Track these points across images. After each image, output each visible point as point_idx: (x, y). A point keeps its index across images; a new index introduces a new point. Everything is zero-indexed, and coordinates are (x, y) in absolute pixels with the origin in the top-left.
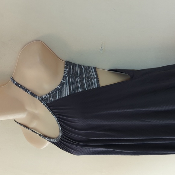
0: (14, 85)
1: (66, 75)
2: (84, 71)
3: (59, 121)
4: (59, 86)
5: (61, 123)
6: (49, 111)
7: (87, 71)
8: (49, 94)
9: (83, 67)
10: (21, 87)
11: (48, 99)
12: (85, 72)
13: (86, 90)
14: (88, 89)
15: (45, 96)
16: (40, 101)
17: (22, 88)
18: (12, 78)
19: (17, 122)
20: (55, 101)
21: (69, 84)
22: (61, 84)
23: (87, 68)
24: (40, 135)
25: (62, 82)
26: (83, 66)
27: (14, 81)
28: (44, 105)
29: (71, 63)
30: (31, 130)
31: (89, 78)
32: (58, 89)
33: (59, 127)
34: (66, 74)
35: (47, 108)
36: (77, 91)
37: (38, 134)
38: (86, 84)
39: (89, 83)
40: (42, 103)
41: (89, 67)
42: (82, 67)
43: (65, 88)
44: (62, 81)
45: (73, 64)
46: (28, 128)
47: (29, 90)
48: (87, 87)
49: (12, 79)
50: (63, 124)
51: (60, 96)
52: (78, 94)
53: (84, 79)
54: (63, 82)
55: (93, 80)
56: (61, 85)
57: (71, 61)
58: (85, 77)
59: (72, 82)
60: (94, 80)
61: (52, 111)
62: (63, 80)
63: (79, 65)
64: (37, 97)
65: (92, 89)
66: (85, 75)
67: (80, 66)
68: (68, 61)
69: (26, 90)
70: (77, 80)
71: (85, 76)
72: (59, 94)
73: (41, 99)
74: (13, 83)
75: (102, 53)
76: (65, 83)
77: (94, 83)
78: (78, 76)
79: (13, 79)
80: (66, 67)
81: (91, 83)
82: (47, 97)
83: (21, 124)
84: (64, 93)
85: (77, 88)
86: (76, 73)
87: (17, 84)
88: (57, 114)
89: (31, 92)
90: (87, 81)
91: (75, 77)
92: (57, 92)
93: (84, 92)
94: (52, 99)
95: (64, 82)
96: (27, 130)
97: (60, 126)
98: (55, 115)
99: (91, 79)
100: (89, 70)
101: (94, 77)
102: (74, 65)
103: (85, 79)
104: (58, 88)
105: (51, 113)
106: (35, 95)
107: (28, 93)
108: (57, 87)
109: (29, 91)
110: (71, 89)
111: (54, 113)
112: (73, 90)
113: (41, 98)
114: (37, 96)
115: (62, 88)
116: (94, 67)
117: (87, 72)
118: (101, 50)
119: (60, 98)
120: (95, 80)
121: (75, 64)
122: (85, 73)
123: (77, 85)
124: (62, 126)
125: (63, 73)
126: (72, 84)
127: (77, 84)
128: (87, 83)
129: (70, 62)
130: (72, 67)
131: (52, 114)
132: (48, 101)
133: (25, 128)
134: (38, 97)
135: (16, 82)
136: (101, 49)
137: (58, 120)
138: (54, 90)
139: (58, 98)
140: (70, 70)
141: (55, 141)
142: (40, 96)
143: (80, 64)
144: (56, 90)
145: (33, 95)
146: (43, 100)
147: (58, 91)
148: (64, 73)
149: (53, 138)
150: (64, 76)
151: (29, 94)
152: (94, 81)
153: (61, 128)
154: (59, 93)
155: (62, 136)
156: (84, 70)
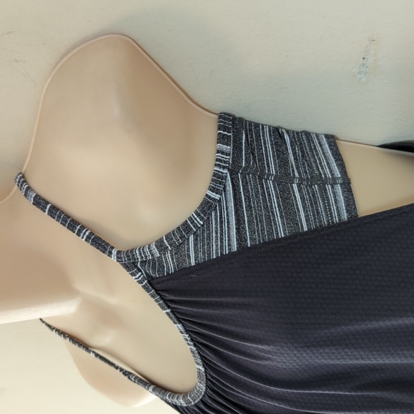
0: (28, 204)
1: (226, 171)
2: (290, 151)
3: (195, 345)
4: (196, 213)
5: (204, 352)
6: (160, 305)
7: (302, 152)
8: (160, 244)
9: (286, 137)
10: (55, 212)
11: (156, 264)
12: (295, 154)
13: (306, 229)
14: (313, 227)
15: (142, 249)
16: (126, 267)
17: (59, 217)
18: (23, 177)
19: (49, 326)
20: (184, 272)
21: (235, 205)
22: (207, 207)
23: (303, 139)
24: (126, 373)
25: (210, 197)
26: (288, 131)
27: (29, 188)
28: (140, 282)
29: (241, 120)
30: (97, 355)
31: (315, 180)
32: (195, 226)
33: (198, 364)
34: (224, 168)
35: (153, 296)
36: (271, 233)
37: (121, 370)
38: (304, 207)
39: (314, 202)
40: (133, 274)
41: (307, 134)
42: (282, 136)
43: (221, 222)
44: (210, 193)
45: (250, 125)
46: (86, 347)
47: (85, 224)
48: (307, 217)
49: (22, 180)
50: (211, 357)
51: (201, 255)
52: (273, 249)
53: (295, 186)
54: (214, 199)
55: (329, 187)
56: (203, 212)
57: (239, 112)
58: (297, 175)
59: (248, 198)
60: (333, 187)
61: (169, 307)
62: (212, 189)
63: (269, 127)
64: (114, 252)
65: (329, 227)
66: (297, 168)
67: (277, 132)
68: (229, 115)
69: (72, 224)
70: (268, 188)
71: (299, 173)
72: (196, 245)
73: (130, 262)
74: (26, 195)
75: (364, 80)
76: (220, 201)
77: (336, 200)
78: (269, 174)
79: (25, 181)
80: (222, 139)
81: (323, 200)
82: (152, 255)
83: (62, 333)
84: (216, 242)
85: (269, 223)
86: (261, 160)
87: (40, 202)
88: (189, 321)
89: (91, 234)
90: (304, 192)
91: (261, 179)
92: (192, 238)
93: (297, 241)
94: (170, 264)
95: (217, 197)
96: (82, 351)
97: (199, 361)
98: (180, 322)
99: (323, 183)
100: (311, 149)
101: (332, 175)
102: (254, 128)
103: (299, 186)
104: (193, 222)
105: (167, 313)
106: (108, 244)
107: (78, 234)
108: (190, 219)
109: (83, 227)
110: (244, 228)
111: (178, 316)
112: (252, 232)
113: (128, 256)
114: (112, 248)
115: (208, 221)
116: (327, 136)
117: (303, 156)
118: (364, 69)
119: (201, 261)
120: (339, 189)
121: (257, 125)
122: (296, 159)
123: (269, 210)
124: (206, 363)
125: (212, 162)
126: (249, 207)
127: (266, 208)
128: (308, 203)
129: (238, 115)
130: (247, 136)
131: (171, 318)
132: (154, 268)
133: (76, 347)
134: (119, 252)
135: (37, 195)
136: (364, 65)
137: (192, 340)
138: (178, 228)
139: (193, 263)
140: (237, 148)
141: (181, 402)
142: (124, 248)
143: (276, 125)
144: (185, 228)
145: (100, 243)
146: (136, 267)
147: (195, 233)
148: (217, 160)
149: (174, 392)
150: (214, 175)
151: (81, 241)
152: (334, 193)
153: (203, 369)
154: (196, 240)
155: (205, 393)
156: (293, 150)
